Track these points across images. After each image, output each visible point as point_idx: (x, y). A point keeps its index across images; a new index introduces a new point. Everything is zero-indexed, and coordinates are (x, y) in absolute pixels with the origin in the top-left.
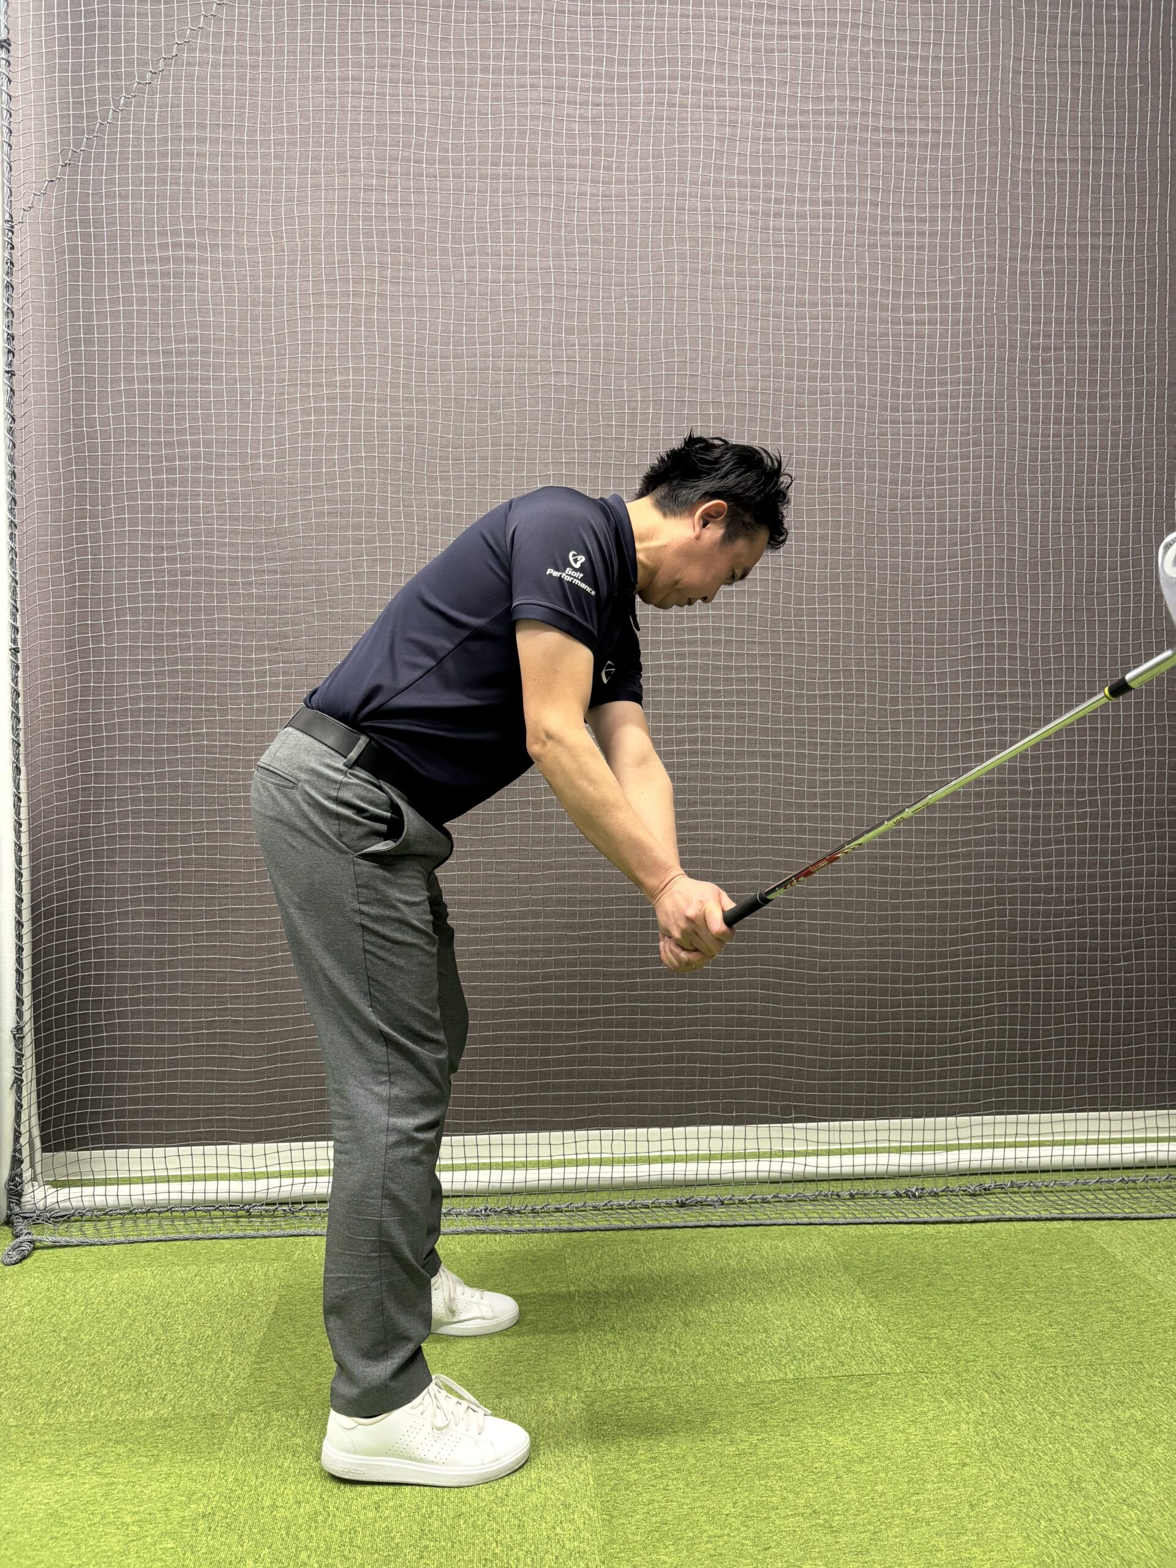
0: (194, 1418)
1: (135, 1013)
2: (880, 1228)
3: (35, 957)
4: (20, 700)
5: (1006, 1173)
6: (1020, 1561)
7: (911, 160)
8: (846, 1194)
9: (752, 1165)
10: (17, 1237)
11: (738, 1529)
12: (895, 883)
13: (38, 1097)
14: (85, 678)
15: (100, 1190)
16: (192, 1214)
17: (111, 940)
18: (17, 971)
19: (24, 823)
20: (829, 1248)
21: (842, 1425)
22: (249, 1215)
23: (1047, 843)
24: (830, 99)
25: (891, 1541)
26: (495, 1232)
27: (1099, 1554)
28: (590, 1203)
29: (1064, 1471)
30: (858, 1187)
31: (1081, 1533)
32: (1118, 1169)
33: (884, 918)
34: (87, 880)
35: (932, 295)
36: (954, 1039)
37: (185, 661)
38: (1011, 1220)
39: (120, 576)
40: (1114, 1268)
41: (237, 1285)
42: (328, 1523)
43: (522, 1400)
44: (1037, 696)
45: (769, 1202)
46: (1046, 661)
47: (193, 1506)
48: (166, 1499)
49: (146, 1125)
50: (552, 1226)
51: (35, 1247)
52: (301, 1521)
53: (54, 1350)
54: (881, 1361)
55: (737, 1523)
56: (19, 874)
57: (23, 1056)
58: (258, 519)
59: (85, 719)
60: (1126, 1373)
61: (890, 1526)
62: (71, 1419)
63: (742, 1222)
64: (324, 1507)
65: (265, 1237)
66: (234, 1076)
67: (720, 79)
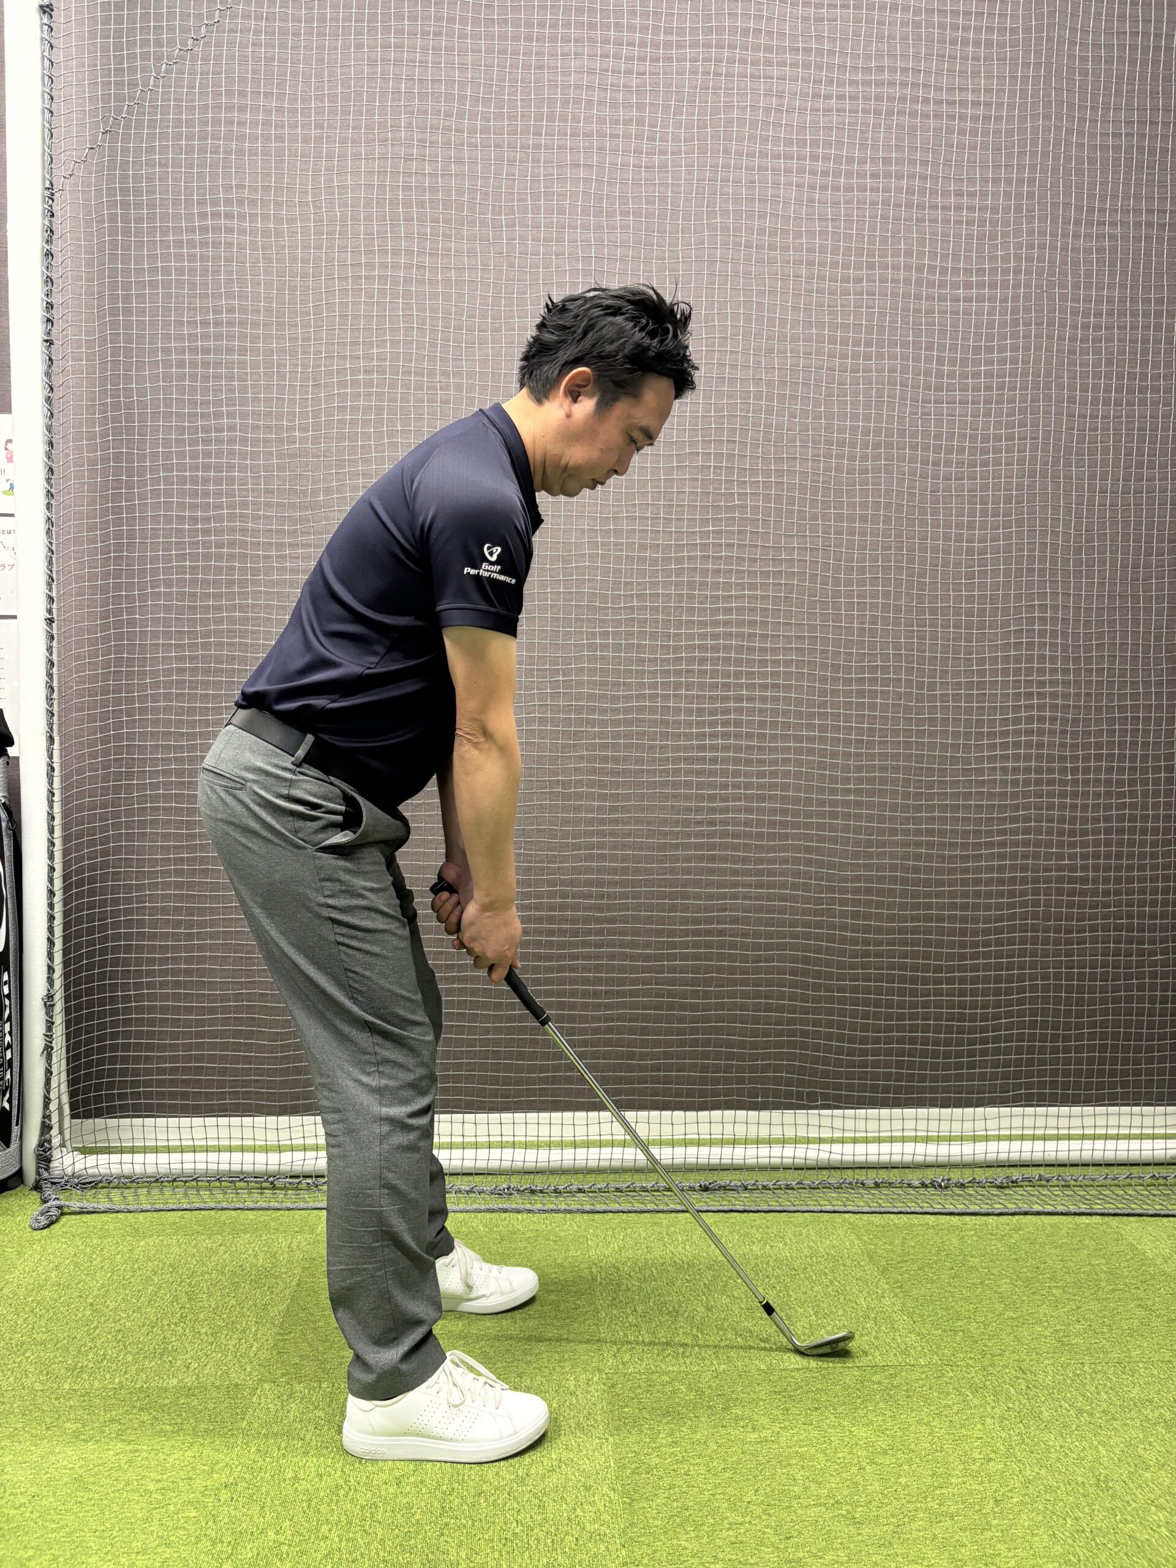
0: (218, 1388)
1: (164, 985)
2: (904, 1217)
3: (66, 926)
4: (55, 670)
5: (1034, 1166)
6: (1045, 1559)
7: (962, 132)
8: (870, 1183)
9: (776, 1151)
10: (45, 1201)
11: (760, 1517)
12: (928, 870)
13: (68, 1065)
14: (119, 649)
15: (127, 1157)
16: (217, 1184)
17: (141, 911)
18: (49, 939)
19: (57, 793)
20: (853, 1237)
21: (866, 1416)
22: (274, 1187)
23: (1084, 833)
24: (880, 69)
25: (915, 1534)
26: (518, 1211)
27: (1127, 1555)
28: (613, 1185)
29: (1092, 1469)
30: (883, 1175)
31: (1108, 1533)
32: (1149, 1164)
33: (916, 906)
34: (117, 850)
35: (981, 271)
36: (984, 1030)
37: (219, 633)
38: (1038, 1213)
39: (155, 547)
40: (1144, 1265)
41: (261, 1256)
42: (350, 1497)
43: (543, 1380)
44: (1077, 683)
45: (793, 1189)
46: (1088, 649)
47: (215, 1476)
48: (189, 1468)
49: (173, 1095)
50: (574, 1207)
51: (62, 1212)
52: (322, 1494)
53: (80, 1315)
54: (905, 1352)
55: (758, 1511)
56: (52, 843)
57: (53, 1023)
58: (292, 491)
59: (118, 690)
60: (1155, 1372)
61: (913, 1519)
62: (97, 1385)
63: (766, 1208)
64: (346, 1481)
65: (289, 1209)
66: (260, 1049)
67: (768, 49)
